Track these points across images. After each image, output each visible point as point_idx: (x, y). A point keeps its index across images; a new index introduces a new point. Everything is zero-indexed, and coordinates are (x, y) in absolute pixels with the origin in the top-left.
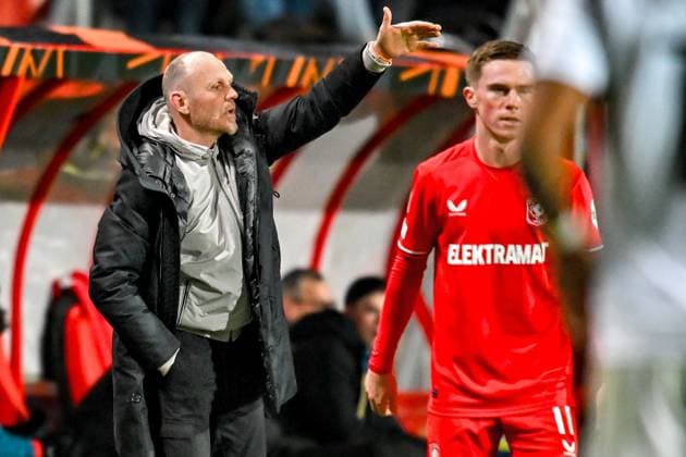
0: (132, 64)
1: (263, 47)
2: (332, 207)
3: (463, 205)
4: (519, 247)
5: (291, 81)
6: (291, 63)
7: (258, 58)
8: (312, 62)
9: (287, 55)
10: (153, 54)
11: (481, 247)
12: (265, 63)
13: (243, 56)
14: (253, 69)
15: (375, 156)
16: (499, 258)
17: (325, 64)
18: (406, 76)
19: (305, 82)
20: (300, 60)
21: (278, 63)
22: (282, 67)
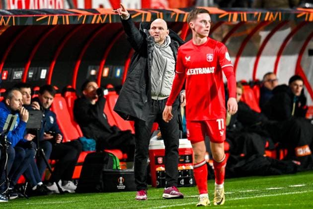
0: (220, 17)
1: (257, 10)
2: (279, 54)
3: (189, 58)
4: (206, 68)
5: (266, 19)
6: (266, 14)
7: (256, 13)
8: (272, 14)
9: (264, 12)
10: (226, 13)
11: (195, 69)
12: (258, 14)
13: (252, 13)
14: (255, 16)
15: (291, 39)
16: (201, 72)
17: (276, 14)
18: (299, 16)
19: (270, 19)
20: (268, 13)
21: (262, 14)
22: (263, 15)
